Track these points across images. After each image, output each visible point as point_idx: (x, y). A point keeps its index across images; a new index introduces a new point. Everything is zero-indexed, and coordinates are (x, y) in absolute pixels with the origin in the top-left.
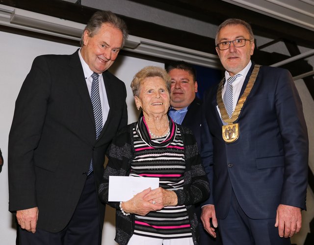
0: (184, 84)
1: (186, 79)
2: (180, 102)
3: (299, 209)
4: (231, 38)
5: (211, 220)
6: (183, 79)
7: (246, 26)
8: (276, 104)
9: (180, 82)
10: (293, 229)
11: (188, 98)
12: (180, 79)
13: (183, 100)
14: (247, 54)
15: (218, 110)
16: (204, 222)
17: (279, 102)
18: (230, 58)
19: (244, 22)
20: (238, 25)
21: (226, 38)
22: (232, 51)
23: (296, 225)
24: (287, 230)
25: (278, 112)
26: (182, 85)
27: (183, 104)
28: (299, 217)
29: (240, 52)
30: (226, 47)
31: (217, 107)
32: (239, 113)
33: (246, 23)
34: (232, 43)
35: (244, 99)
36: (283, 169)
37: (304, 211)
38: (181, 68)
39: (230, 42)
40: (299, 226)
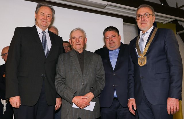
0: (114, 38)
1: (114, 35)
2: (114, 47)
3: (177, 100)
4: (143, 14)
5: (133, 106)
6: (112, 36)
7: (151, 8)
8: (165, 47)
9: (111, 37)
10: (175, 110)
11: (117, 44)
12: (111, 36)
13: (115, 46)
14: (150, 22)
15: (136, 50)
16: (129, 107)
17: (166, 45)
18: (142, 24)
19: (150, 6)
20: (146, 7)
21: (140, 14)
22: (143, 20)
23: (177, 108)
24: (172, 110)
25: (166, 50)
26: (113, 38)
27: (115, 48)
28: (177, 104)
29: (147, 21)
30: (140, 18)
31: (136, 48)
32: (147, 51)
33: (151, 7)
34: (143, 16)
35: (149, 44)
36: (169, 80)
37: (181, 100)
38: (110, 30)
39: (142, 15)
40: (178, 108)
